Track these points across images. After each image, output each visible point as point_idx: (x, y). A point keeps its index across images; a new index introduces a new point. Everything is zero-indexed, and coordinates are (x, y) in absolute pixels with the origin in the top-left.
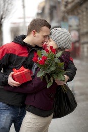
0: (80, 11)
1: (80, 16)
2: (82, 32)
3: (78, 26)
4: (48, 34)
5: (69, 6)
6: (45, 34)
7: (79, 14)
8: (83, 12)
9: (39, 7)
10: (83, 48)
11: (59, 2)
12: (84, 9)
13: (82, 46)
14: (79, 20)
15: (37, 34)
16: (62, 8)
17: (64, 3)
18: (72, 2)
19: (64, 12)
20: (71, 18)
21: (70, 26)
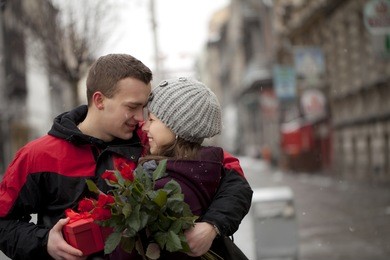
0: (327, 33)
1: (329, 47)
2: (334, 92)
3: (325, 75)
4: (142, 98)
5: (297, 19)
6: (130, 100)
7: (323, 40)
8: (335, 34)
9: (211, 25)
10: (341, 141)
11: (267, 9)
12: (339, 27)
13: (336, 135)
14: (326, 57)
15: (107, 102)
16: (277, 26)
17: (279, 11)
18: (304, 6)
19: (282, 36)
20: (301, 55)
21: (300, 78)
